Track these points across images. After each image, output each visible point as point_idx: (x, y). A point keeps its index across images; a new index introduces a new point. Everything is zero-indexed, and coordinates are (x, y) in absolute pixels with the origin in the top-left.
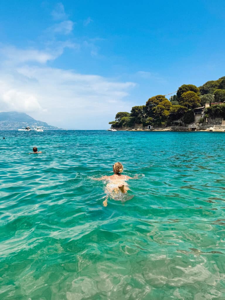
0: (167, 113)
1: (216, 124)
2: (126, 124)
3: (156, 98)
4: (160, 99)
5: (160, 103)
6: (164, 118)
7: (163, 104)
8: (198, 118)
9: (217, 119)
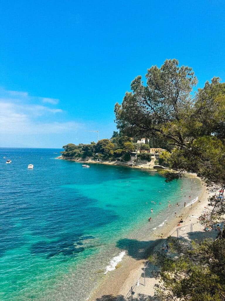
0: (112, 152)
1: (144, 163)
2: (77, 155)
3: (104, 141)
4: (107, 142)
5: (107, 145)
6: (110, 155)
7: (109, 146)
8: (133, 158)
9: (144, 161)
